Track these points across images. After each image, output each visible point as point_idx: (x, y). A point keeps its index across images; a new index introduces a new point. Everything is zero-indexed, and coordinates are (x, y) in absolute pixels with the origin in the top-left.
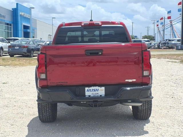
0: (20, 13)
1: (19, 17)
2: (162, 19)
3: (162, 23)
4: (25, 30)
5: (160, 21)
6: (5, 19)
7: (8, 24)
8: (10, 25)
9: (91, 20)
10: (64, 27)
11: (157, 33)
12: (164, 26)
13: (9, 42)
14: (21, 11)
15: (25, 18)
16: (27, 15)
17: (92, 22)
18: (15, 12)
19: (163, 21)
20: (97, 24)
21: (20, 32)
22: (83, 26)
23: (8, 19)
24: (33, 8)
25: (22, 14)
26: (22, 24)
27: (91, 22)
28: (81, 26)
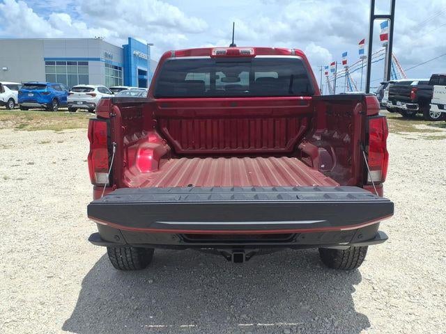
0: (134, 52)
1: (132, 58)
2: (333, 64)
3: (332, 70)
4: (141, 77)
5: (330, 67)
6: (113, 60)
7: (116, 68)
8: (120, 69)
9: (232, 45)
10: (173, 58)
11: (325, 84)
12: (335, 74)
13: (113, 93)
14: (136, 49)
15: (141, 59)
16: (144, 56)
17: (235, 48)
18: (126, 51)
19: (334, 66)
20: (245, 52)
21: (133, 79)
22: (214, 56)
23: (117, 61)
24: (152, 45)
25: (137, 53)
26: (136, 68)
27: (232, 48)
28: (209, 57)
